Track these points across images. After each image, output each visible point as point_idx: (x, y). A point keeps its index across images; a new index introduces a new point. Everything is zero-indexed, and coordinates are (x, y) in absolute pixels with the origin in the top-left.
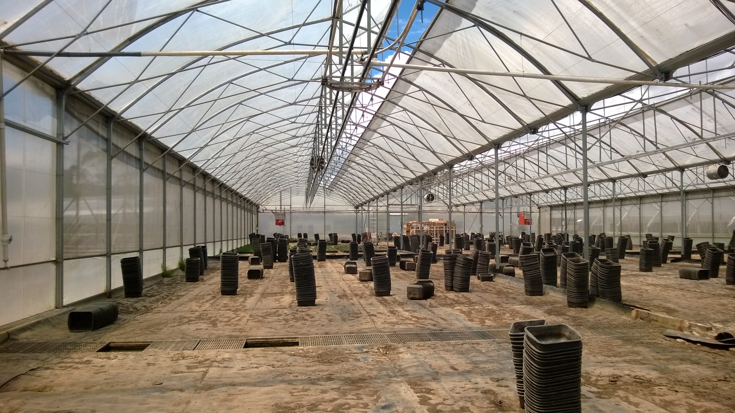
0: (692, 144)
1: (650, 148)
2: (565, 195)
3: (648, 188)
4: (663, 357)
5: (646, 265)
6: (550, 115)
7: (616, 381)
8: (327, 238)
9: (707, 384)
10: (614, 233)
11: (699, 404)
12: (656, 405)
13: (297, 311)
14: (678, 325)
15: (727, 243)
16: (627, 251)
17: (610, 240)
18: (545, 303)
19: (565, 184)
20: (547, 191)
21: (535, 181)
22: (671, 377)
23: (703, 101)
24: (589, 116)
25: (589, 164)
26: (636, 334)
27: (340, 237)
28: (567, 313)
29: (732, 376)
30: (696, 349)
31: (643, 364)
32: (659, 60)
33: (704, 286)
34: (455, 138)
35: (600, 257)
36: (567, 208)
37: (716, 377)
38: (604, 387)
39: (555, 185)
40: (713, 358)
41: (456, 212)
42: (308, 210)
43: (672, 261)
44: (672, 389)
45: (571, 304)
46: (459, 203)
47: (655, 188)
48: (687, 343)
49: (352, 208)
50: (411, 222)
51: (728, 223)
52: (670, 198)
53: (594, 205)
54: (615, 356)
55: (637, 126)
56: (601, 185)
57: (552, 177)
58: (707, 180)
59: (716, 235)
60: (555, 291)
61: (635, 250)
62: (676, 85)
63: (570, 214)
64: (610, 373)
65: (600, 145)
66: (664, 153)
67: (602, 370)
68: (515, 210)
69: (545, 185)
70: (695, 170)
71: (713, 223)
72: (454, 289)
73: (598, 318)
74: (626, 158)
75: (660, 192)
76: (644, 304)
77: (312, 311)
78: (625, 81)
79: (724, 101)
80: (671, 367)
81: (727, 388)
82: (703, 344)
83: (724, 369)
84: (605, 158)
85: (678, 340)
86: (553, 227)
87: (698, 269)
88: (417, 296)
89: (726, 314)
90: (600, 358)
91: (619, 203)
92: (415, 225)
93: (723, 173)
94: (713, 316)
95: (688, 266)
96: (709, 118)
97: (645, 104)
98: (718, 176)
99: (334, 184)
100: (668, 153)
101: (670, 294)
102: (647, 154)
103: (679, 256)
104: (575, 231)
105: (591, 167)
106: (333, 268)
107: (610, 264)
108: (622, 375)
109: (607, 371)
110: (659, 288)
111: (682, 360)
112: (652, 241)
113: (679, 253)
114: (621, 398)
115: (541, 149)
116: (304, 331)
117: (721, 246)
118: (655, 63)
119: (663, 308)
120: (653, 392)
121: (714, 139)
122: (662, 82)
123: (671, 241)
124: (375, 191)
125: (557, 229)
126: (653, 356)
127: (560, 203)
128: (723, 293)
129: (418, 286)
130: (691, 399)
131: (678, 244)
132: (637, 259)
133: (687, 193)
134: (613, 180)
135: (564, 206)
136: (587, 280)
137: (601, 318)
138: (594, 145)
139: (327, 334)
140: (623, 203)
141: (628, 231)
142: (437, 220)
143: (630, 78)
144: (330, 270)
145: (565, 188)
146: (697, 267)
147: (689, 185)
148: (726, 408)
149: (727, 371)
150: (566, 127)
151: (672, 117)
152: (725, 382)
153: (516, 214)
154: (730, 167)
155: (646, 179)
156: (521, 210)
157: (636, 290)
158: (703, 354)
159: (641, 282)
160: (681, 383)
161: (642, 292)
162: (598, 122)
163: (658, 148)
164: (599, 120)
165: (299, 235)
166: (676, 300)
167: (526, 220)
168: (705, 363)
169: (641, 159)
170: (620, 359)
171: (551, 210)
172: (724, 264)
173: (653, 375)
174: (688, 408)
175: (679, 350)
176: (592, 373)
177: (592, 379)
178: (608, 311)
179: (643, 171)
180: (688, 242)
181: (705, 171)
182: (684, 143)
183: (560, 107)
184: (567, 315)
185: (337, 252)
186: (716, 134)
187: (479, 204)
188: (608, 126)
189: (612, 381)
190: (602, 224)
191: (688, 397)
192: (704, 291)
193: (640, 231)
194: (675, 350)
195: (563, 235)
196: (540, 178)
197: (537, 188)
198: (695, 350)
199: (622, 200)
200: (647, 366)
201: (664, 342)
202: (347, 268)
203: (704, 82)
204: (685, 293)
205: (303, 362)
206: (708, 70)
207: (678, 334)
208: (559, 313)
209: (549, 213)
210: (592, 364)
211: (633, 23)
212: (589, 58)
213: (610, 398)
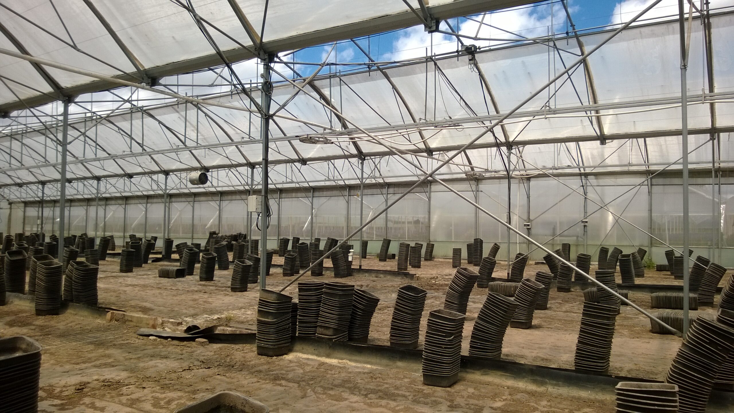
0: (176, 150)
1: (137, 149)
2: (43, 191)
3: (134, 188)
4: (134, 357)
5: (127, 266)
6: (24, 100)
7: (83, 388)
9: (174, 376)
10: (96, 234)
11: (163, 396)
12: (122, 405)
14: (151, 323)
15: (203, 243)
16: (108, 252)
17: (92, 241)
18: (8, 314)
19: (43, 179)
20: (20, 185)
21: (5, 173)
22: (140, 374)
23: (187, 111)
24: (73, 108)
25: (69, 158)
26: (109, 336)
28: (34, 323)
29: (195, 364)
30: (167, 344)
31: (113, 366)
32: (147, 64)
33: (180, 284)
35: (79, 259)
36: (44, 205)
37: (182, 368)
38: (69, 398)
39: (31, 179)
40: (181, 350)
43: (153, 261)
44: (140, 386)
45: (39, 312)
47: (141, 189)
48: (159, 339)
51: (207, 225)
52: (155, 200)
53: (76, 204)
54: (84, 362)
55: (125, 125)
56: (85, 183)
57: (28, 169)
58: (190, 185)
59: (195, 236)
60: (20, 299)
61: (118, 251)
62: (162, 92)
63: (47, 212)
64: (77, 381)
65: (85, 140)
66: (150, 155)
67: (68, 380)
69: (19, 178)
70: (179, 175)
71: (193, 225)
73: (69, 325)
74: (113, 157)
75: (145, 193)
76: (121, 305)
78: (112, 79)
79: (206, 115)
80: (141, 365)
81: (189, 376)
82: (173, 338)
83: (189, 359)
84: (90, 155)
85: (151, 337)
86: (26, 226)
87: (176, 268)
89: (197, 308)
90: (68, 367)
91: (103, 203)
93: (203, 179)
94: (184, 311)
95: (167, 266)
96: (193, 128)
97: (134, 105)
98: (199, 182)
100: (154, 157)
101: (148, 294)
102: (133, 155)
103: (160, 256)
104: (53, 231)
105: (72, 163)
107: (87, 266)
108: (90, 381)
109: (74, 380)
110: (137, 289)
111: (152, 356)
112: (135, 241)
113: (160, 253)
114: (87, 406)
115: (15, 137)
117: (198, 246)
118: (143, 67)
119: (140, 307)
120: (121, 393)
121: (195, 148)
122: (148, 87)
123: (153, 242)
125: (32, 228)
126: (124, 357)
127: (37, 199)
128: (196, 289)
130: (157, 392)
131: (160, 244)
132: (118, 260)
133: (171, 196)
134: (98, 179)
135: (41, 203)
136: (60, 284)
137: (74, 324)
138: (77, 138)
140: (108, 202)
141: (112, 231)
143: (118, 77)
145: (43, 183)
146: (175, 266)
147: (173, 189)
148: (187, 394)
149: (191, 361)
150: (47, 115)
151: (160, 122)
152: (189, 371)
154: (209, 174)
155: (132, 180)
157: (114, 291)
158: (174, 348)
159: (120, 283)
160: (149, 379)
161: (120, 293)
162: (83, 115)
163: (144, 149)
164: (85, 113)
166: (153, 299)
168: (173, 357)
169: (127, 159)
170: (90, 365)
171: (25, 207)
172: (199, 262)
173: (123, 375)
174: (153, 402)
175: (151, 347)
176: (56, 385)
177: (56, 392)
178: (82, 316)
179: (129, 171)
180: (169, 243)
181: (188, 177)
182: (169, 148)
183: (39, 93)
184: (34, 325)
186: (198, 143)
188: (94, 122)
189: (78, 390)
190: (84, 224)
191: (154, 392)
192: (180, 288)
193: (125, 231)
194: (147, 347)
195: (37, 235)
196: (12, 170)
197: (9, 181)
198: (166, 345)
199: (107, 199)
200: (117, 367)
201: (137, 341)
203: (189, 94)
204: (162, 292)
206: (194, 84)
207: (151, 331)
208: (23, 324)
209: (23, 209)
210: (57, 375)
211: (123, 23)
212: (75, 47)
213: (74, 407)
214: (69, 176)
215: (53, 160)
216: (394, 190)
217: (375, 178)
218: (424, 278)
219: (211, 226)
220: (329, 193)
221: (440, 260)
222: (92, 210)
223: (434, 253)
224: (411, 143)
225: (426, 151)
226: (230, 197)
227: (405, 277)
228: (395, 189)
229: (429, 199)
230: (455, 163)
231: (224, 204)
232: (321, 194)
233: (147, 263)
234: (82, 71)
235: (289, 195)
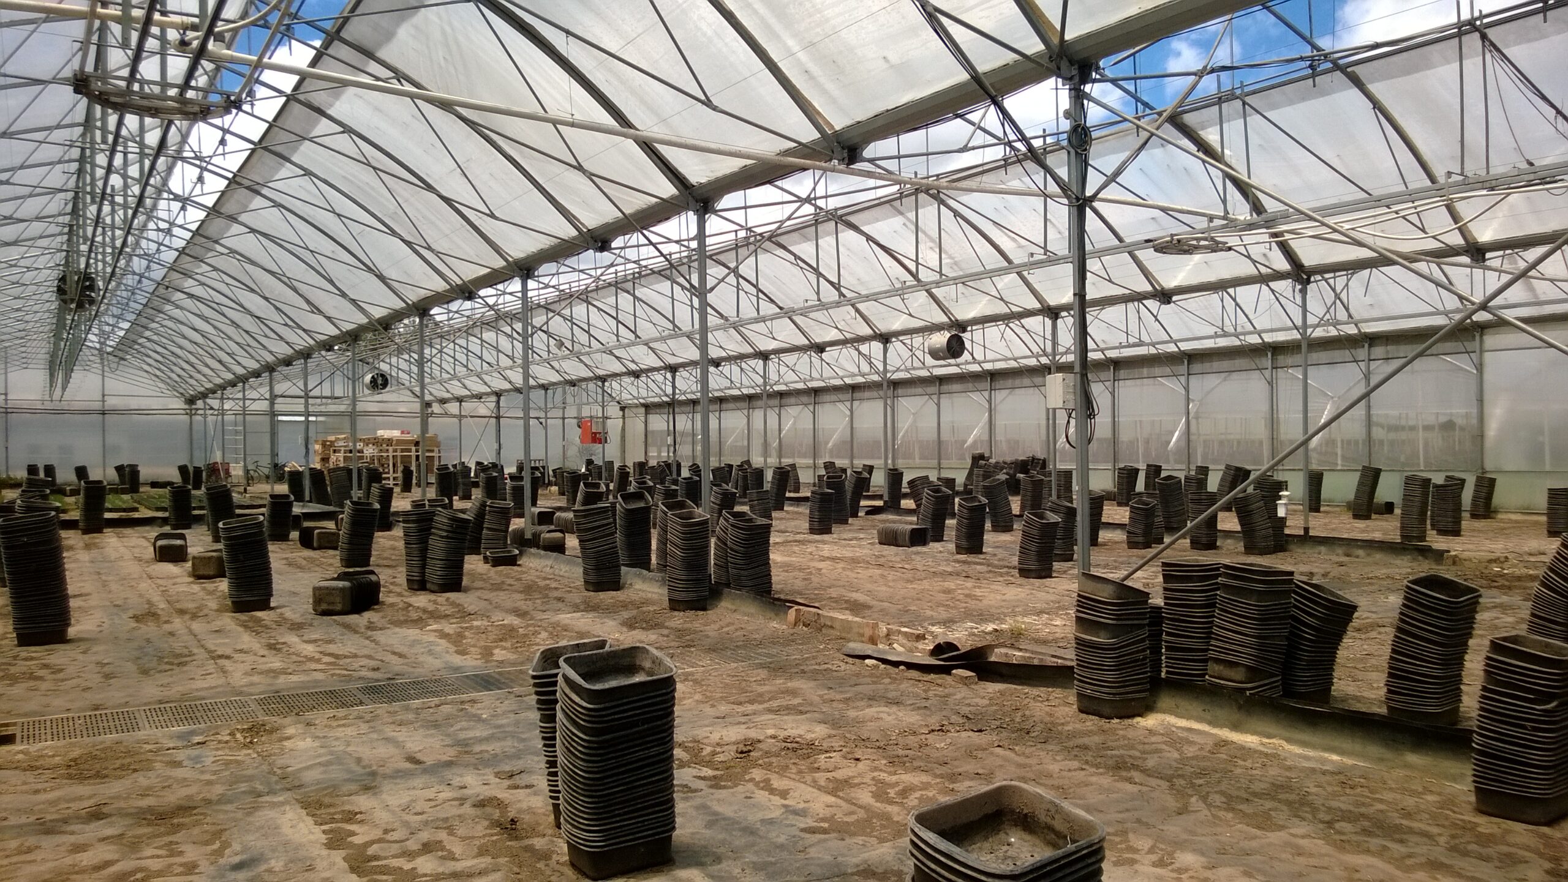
0: (901, 291)
1: (829, 294)
2: (673, 383)
3: (827, 372)
4: (839, 697)
5: (821, 521)
6: (633, 215)
7: (750, 751)
8: (112, 475)
9: (912, 740)
10: (765, 461)
11: (894, 779)
12: (819, 789)
13: (15, 657)
14: (868, 632)
15: (960, 478)
16: (788, 495)
17: (759, 473)
18: (625, 606)
19: (672, 360)
20: (636, 374)
21: (611, 353)
22: (850, 732)
23: (920, 211)
24: (713, 224)
25: (712, 320)
26: (794, 654)
27: (146, 473)
28: (667, 624)
29: (952, 721)
30: (898, 677)
31: (801, 713)
32: (839, 122)
33: (918, 558)
34: (429, 248)
35: (738, 508)
36: (677, 410)
37: (927, 726)
38: (727, 766)
39: (652, 361)
40: (925, 691)
41: (441, 415)
42: (56, 405)
43: (868, 513)
44: (850, 756)
45: (675, 605)
46: (447, 395)
47: (841, 373)
48: (883, 666)
49: (179, 404)
50: (332, 438)
51: (966, 442)
52: (867, 394)
53: (731, 405)
54: (751, 702)
55: (805, 249)
56: (744, 365)
57: (646, 344)
58: (930, 361)
59: (945, 463)
60: (644, 579)
61: (805, 493)
62: (869, 175)
63: (683, 422)
64: (741, 737)
65: (738, 283)
66: (853, 305)
67: (724, 732)
68: (571, 412)
69: (633, 361)
70: (908, 342)
71: (939, 442)
72: (428, 586)
73: (726, 629)
74: (788, 313)
75: (848, 381)
76: (813, 596)
77: (58, 655)
78: (777, 158)
79: (956, 214)
80: (852, 714)
81: (942, 745)
82: (910, 666)
83: (941, 710)
84: (748, 311)
85: (867, 661)
86: (650, 449)
87: (911, 527)
88: (339, 607)
89: (952, 608)
90: (723, 708)
91: (776, 402)
92: (341, 443)
93: (955, 348)
94: (929, 613)
95: (894, 522)
96: (932, 245)
97: (821, 209)
98: (948, 355)
99: (127, 344)
100: (860, 306)
101: (859, 576)
102: (823, 306)
103: (880, 503)
104: (694, 457)
105: (718, 328)
106: (122, 550)
107: (751, 520)
108: (762, 738)
109: (734, 734)
110: (841, 565)
111: (871, 698)
112: (833, 476)
113: (880, 497)
114: (757, 784)
115: (624, 285)
116: (32, 706)
117: (950, 483)
118: (831, 127)
119: (846, 602)
120: (816, 765)
121: (938, 284)
122: (842, 167)
123: (866, 475)
124: (239, 363)
125: (659, 452)
126: (821, 696)
127: (665, 399)
128: (949, 569)
129: (341, 584)
130: (881, 770)
131: (879, 480)
132: (804, 509)
133: (896, 384)
134: (764, 356)
135: (671, 406)
136: (708, 554)
137: (732, 628)
138: (722, 280)
139: (96, 709)
140: (785, 401)
141: (793, 457)
142: (396, 434)
143: (787, 153)
144: (113, 555)
145: (673, 369)
146: (907, 524)
147: (898, 370)
148: (938, 780)
149: (944, 713)
150: (669, 241)
151: (869, 238)
152: (940, 733)
153: (575, 421)
154: (966, 336)
155: (824, 355)
156: (586, 412)
157: (800, 570)
158: (910, 685)
159: (811, 554)
160: (867, 744)
161: (811, 573)
162: (732, 236)
163: (841, 294)
164: (736, 231)
165: (32, 470)
166: (869, 586)
167: (595, 433)
168: (909, 702)
169: (812, 315)
170: (761, 707)
171: (647, 413)
172: (953, 515)
173: (818, 732)
174: (874, 789)
175: (869, 680)
176: (705, 741)
177: (704, 753)
178: (745, 614)
179: (818, 340)
180: (895, 476)
181: (926, 345)
182: (887, 288)
183: (655, 200)
184: (667, 628)
185: (136, 510)
186: (941, 274)
187: (494, 398)
188: (752, 248)
189: (742, 752)
190: (746, 443)
191: (876, 769)
192: (919, 567)
193: (815, 454)
194: (862, 680)
195: (668, 465)
196: (621, 346)
197: (617, 368)
198: (896, 679)
199: (781, 395)
200: (808, 715)
201: (843, 666)
202: (161, 547)
203: (922, 173)
204: (886, 573)
205: (25, 783)
206: (930, 150)
207: (869, 649)
208: (650, 624)
209: (643, 419)
210: (706, 722)
211: (791, 42)
212: (708, 103)
213: (736, 786)
214: (714, 353)
215: (686, 327)
216: (1387, 352)
217: (1336, 323)
218: (1470, 560)
219: (975, 442)
220: (1226, 364)
221: (1513, 517)
222: (758, 415)
223: (1498, 499)
224: (1426, 233)
225: (1467, 251)
226: (1009, 382)
227: (1420, 558)
228: (1389, 348)
229: (1480, 367)
230: (1547, 276)
231: (999, 396)
232: (1207, 366)
233: (857, 516)
234: (722, 147)
235: (1136, 372)
